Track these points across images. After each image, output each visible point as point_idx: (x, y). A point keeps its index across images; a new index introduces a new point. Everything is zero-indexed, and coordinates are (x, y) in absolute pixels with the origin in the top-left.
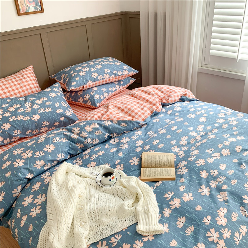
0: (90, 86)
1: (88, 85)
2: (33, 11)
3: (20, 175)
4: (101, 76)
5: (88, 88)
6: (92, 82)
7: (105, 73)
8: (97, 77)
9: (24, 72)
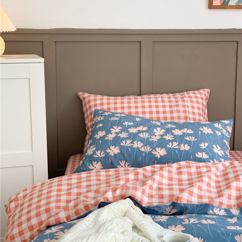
2: (235, 5)
9: (189, 93)
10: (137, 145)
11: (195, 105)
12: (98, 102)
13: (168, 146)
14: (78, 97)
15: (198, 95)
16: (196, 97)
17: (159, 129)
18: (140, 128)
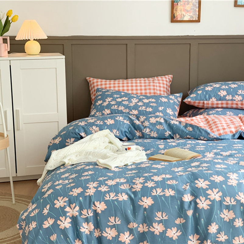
0: (213, 104)
1: (210, 102)
2: (188, 20)
3: (77, 130)
4: (230, 96)
5: (210, 106)
6: (217, 100)
7: (237, 94)
8: (225, 96)
9: (158, 78)
10: (121, 108)
11: (162, 85)
12: (99, 83)
13: (139, 109)
14: (87, 80)
15: (164, 79)
17: (135, 99)
18: (123, 99)
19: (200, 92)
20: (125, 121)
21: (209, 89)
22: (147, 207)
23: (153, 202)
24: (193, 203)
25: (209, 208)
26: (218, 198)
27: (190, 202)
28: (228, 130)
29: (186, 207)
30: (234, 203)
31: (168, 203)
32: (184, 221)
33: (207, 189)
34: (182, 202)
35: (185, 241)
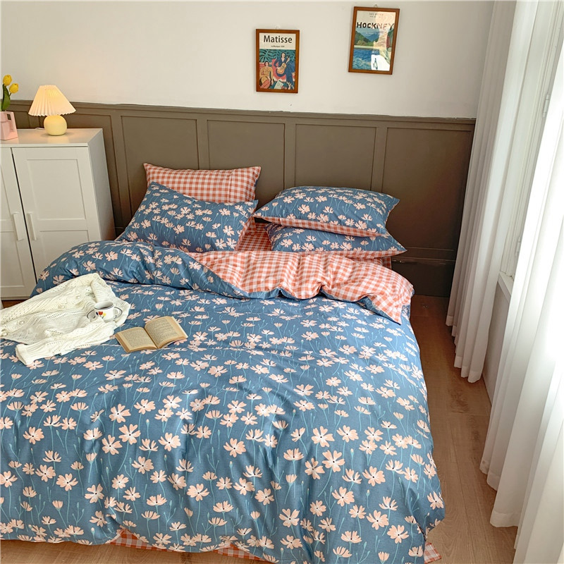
0: (291, 222)
1: (287, 220)
2: (281, 88)
4: (314, 214)
5: (288, 224)
6: (296, 218)
8: (307, 214)
9: (237, 171)
10: (165, 221)
11: (239, 183)
12: (156, 175)
13: (187, 225)
14: (144, 167)
15: (245, 174)
16: (243, 176)
17: (186, 208)
18: (171, 206)
19: (275, 204)
20: (134, 257)
21: (288, 200)
22: (34, 443)
23: (43, 437)
24: (97, 444)
25: (118, 453)
26: (132, 440)
27: (96, 440)
28: (262, 286)
29: (87, 448)
30: (155, 450)
31: (63, 440)
32: (83, 467)
33: (122, 424)
34: (83, 440)
35: (81, 493)
